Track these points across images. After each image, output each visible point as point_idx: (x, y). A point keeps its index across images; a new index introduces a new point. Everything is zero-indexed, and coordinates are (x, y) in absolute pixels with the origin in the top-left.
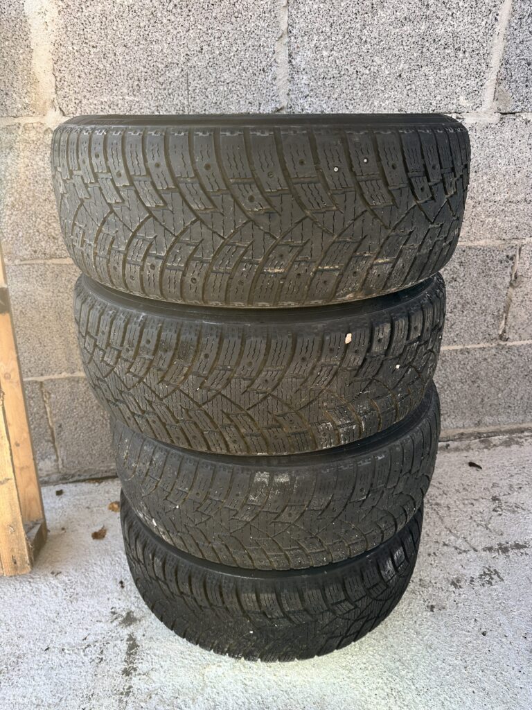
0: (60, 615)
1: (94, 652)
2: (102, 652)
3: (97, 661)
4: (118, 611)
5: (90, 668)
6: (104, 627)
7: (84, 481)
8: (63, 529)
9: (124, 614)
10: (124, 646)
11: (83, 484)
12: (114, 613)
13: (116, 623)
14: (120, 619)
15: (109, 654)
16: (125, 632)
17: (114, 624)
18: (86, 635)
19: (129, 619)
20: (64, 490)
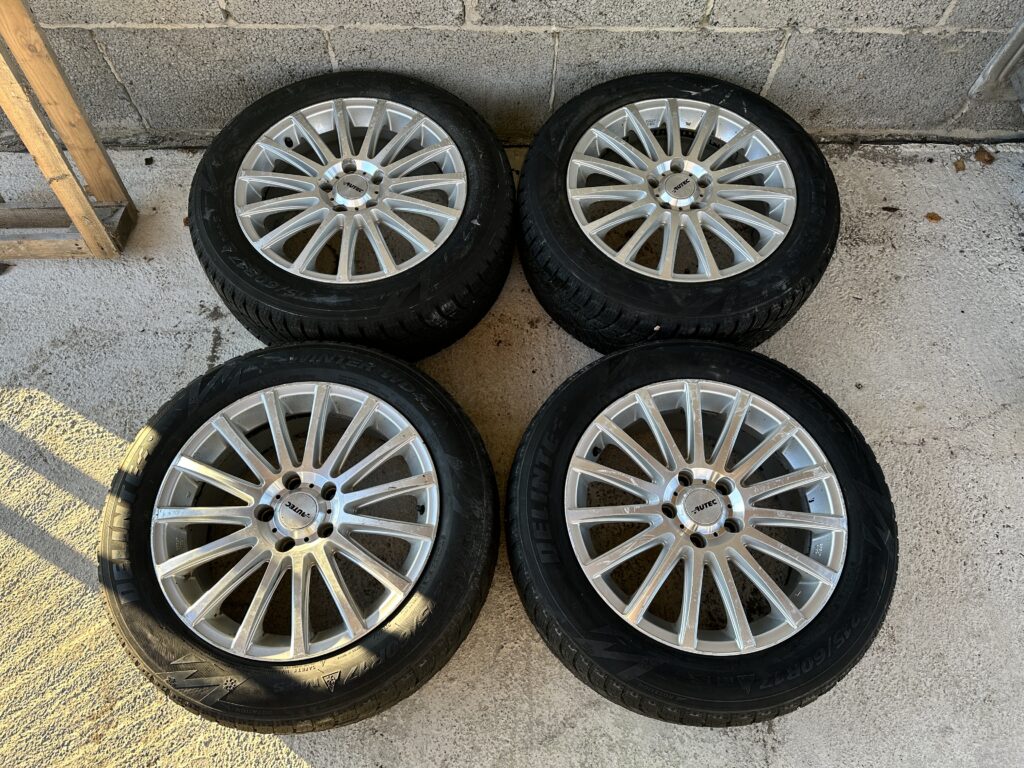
0: (154, 301)
1: (183, 339)
2: (190, 340)
3: (186, 346)
4: (207, 305)
5: (180, 351)
6: (192, 318)
7: (176, 148)
8: (154, 209)
9: (212, 309)
10: (210, 337)
11: (176, 152)
12: (202, 306)
13: (204, 315)
14: (208, 312)
15: (197, 341)
16: (212, 325)
17: (202, 316)
18: (177, 323)
19: (216, 314)
20: (156, 158)
